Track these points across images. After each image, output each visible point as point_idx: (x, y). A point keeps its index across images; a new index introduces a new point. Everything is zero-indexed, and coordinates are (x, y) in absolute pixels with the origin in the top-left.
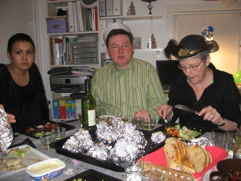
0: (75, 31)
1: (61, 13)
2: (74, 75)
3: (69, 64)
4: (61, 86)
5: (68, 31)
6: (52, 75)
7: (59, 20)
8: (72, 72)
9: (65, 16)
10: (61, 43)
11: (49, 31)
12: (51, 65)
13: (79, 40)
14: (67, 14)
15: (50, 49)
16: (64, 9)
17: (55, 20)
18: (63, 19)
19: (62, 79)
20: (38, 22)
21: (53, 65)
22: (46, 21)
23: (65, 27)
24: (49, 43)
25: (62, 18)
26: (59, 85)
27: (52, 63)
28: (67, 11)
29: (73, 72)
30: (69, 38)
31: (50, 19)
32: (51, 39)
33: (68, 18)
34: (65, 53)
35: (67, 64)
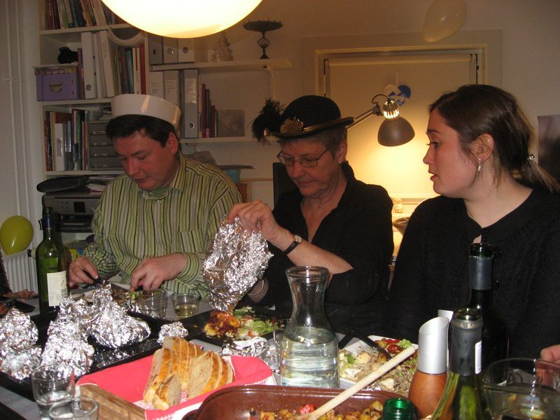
0: (97, 98)
1: (68, 56)
2: (92, 194)
3: (85, 169)
4: (67, 218)
5: (81, 95)
6: (48, 194)
7: (61, 72)
8: (89, 187)
9: (75, 64)
10: (69, 122)
11: (41, 97)
12: (48, 170)
13: (106, 116)
14: (79, 58)
15: (46, 136)
16: (73, 46)
17: (54, 73)
18: (70, 71)
19: (67, 203)
20: (20, 77)
21: (52, 170)
22: (36, 74)
23: (74, 88)
24: (43, 123)
25: (69, 67)
26: (63, 215)
27: (50, 166)
28: (79, 53)
29: (92, 187)
30: (86, 112)
31: (44, 69)
32: (47, 114)
33: (82, 67)
34: (77, 144)
35: (81, 169)
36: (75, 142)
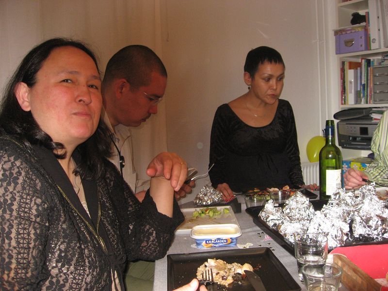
0: (380, 48)
1: (357, 19)
2: (374, 121)
3: (370, 103)
4: (355, 139)
5: (368, 47)
6: (342, 121)
7: (353, 31)
8: (372, 116)
9: (364, 24)
10: (359, 68)
11: (338, 51)
12: (342, 104)
13: (386, 61)
14: (367, 20)
15: (341, 79)
16: (362, 12)
17: (348, 32)
18: (360, 29)
19: (355, 128)
20: (324, 39)
21: (345, 104)
22: (335, 35)
23: (362, 42)
24: (339, 69)
25: (359, 27)
26: (352, 137)
27: (344, 100)
28: (367, 16)
29: (374, 116)
30: (372, 60)
31: (341, 31)
32: (343, 63)
33: (369, 26)
34: (364, 84)
35: (367, 103)
36: (363, 83)
